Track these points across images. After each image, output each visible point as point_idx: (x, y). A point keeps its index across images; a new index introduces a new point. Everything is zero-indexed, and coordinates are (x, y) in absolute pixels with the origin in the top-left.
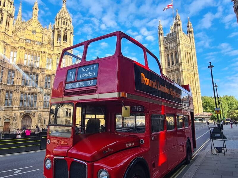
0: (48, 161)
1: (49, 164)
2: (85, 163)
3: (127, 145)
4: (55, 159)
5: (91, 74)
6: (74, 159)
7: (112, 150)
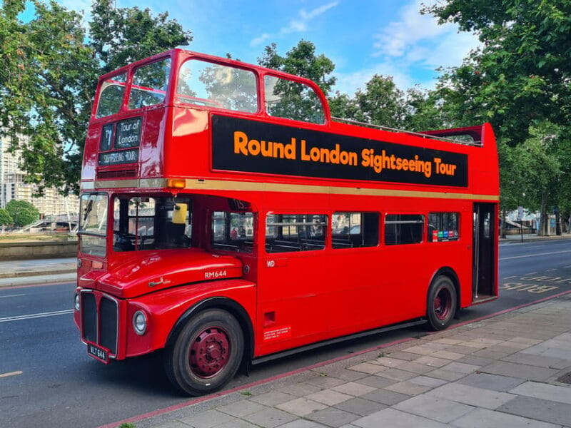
2: (114, 299)
7: (167, 282)
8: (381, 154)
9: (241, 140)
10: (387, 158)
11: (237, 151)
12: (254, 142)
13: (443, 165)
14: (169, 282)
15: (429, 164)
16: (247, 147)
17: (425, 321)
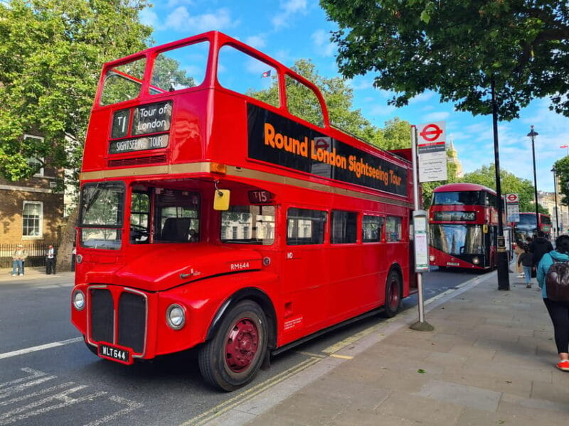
0: (80, 296)
1: (79, 302)
2: (142, 293)
3: (233, 267)
4: (91, 290)
5: (159, 124)
6: (126, 288)
7: (197, 274)
8: (360, 162)
9: (270, 132)
10: (363, 165)
11: (267, 143)
12: (279, 136)
13: (394, 176)
14: (199, 273)
15: (386, 174)
16: (274, 140)
17: (384, 310)
